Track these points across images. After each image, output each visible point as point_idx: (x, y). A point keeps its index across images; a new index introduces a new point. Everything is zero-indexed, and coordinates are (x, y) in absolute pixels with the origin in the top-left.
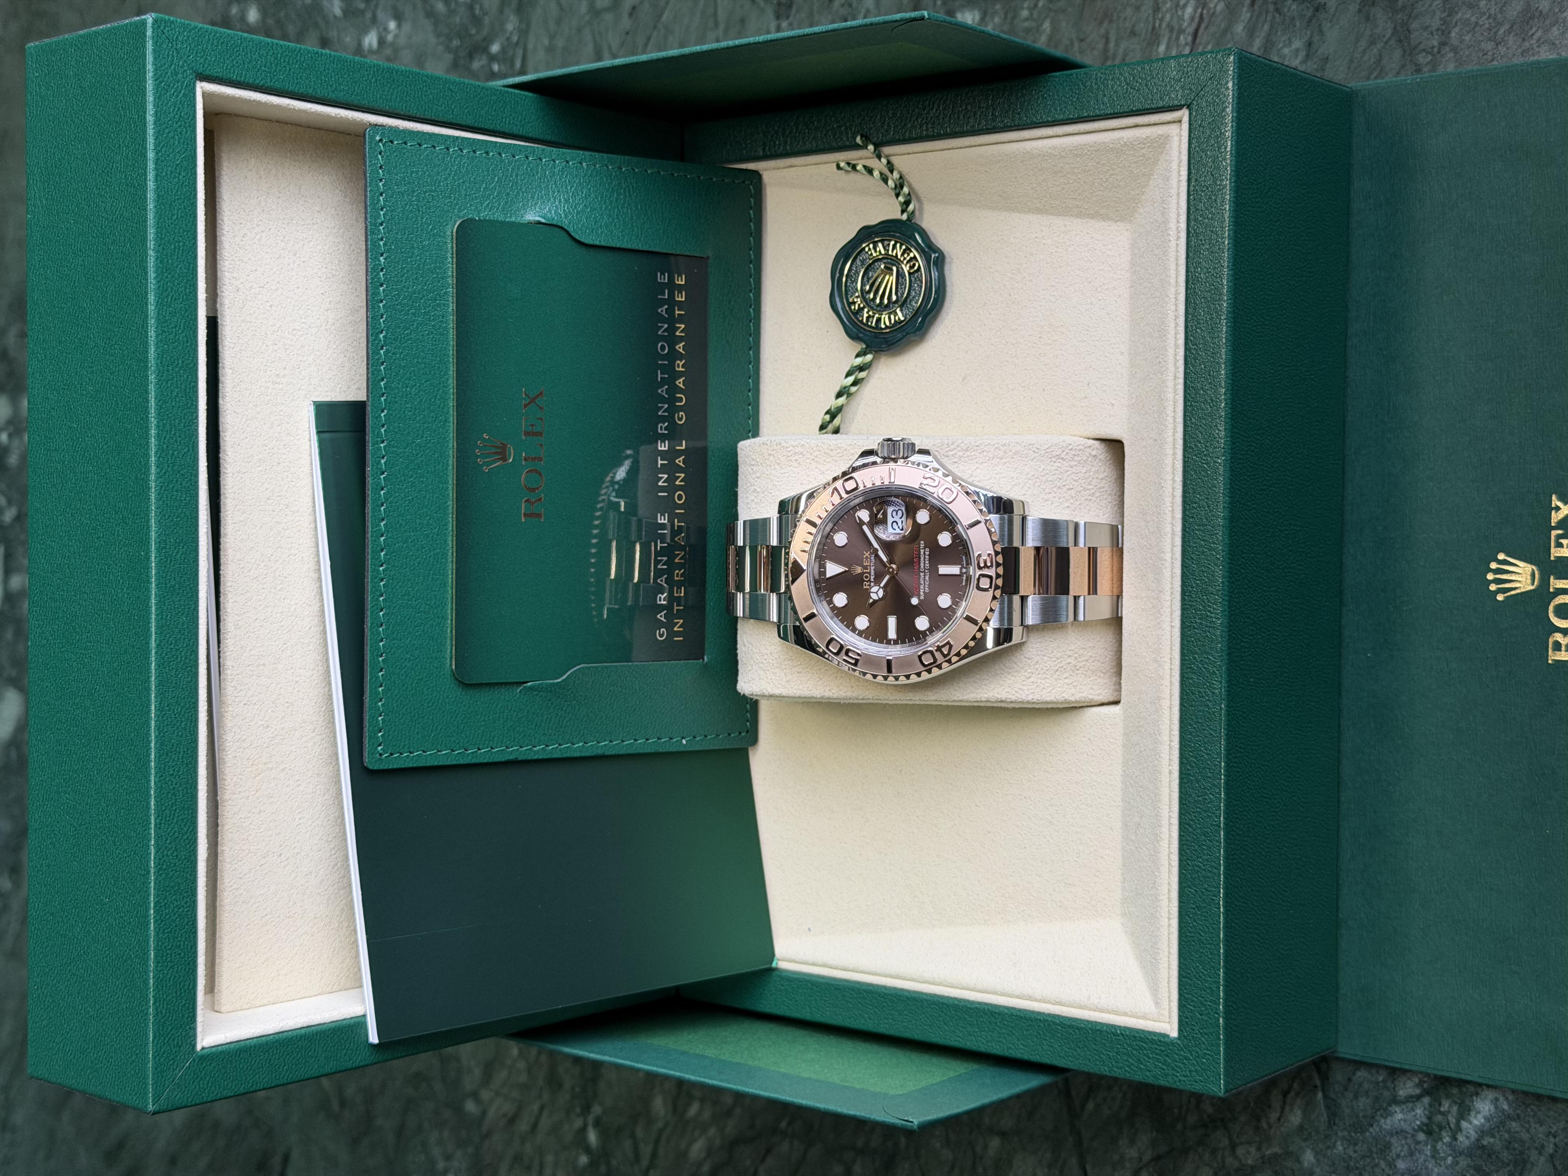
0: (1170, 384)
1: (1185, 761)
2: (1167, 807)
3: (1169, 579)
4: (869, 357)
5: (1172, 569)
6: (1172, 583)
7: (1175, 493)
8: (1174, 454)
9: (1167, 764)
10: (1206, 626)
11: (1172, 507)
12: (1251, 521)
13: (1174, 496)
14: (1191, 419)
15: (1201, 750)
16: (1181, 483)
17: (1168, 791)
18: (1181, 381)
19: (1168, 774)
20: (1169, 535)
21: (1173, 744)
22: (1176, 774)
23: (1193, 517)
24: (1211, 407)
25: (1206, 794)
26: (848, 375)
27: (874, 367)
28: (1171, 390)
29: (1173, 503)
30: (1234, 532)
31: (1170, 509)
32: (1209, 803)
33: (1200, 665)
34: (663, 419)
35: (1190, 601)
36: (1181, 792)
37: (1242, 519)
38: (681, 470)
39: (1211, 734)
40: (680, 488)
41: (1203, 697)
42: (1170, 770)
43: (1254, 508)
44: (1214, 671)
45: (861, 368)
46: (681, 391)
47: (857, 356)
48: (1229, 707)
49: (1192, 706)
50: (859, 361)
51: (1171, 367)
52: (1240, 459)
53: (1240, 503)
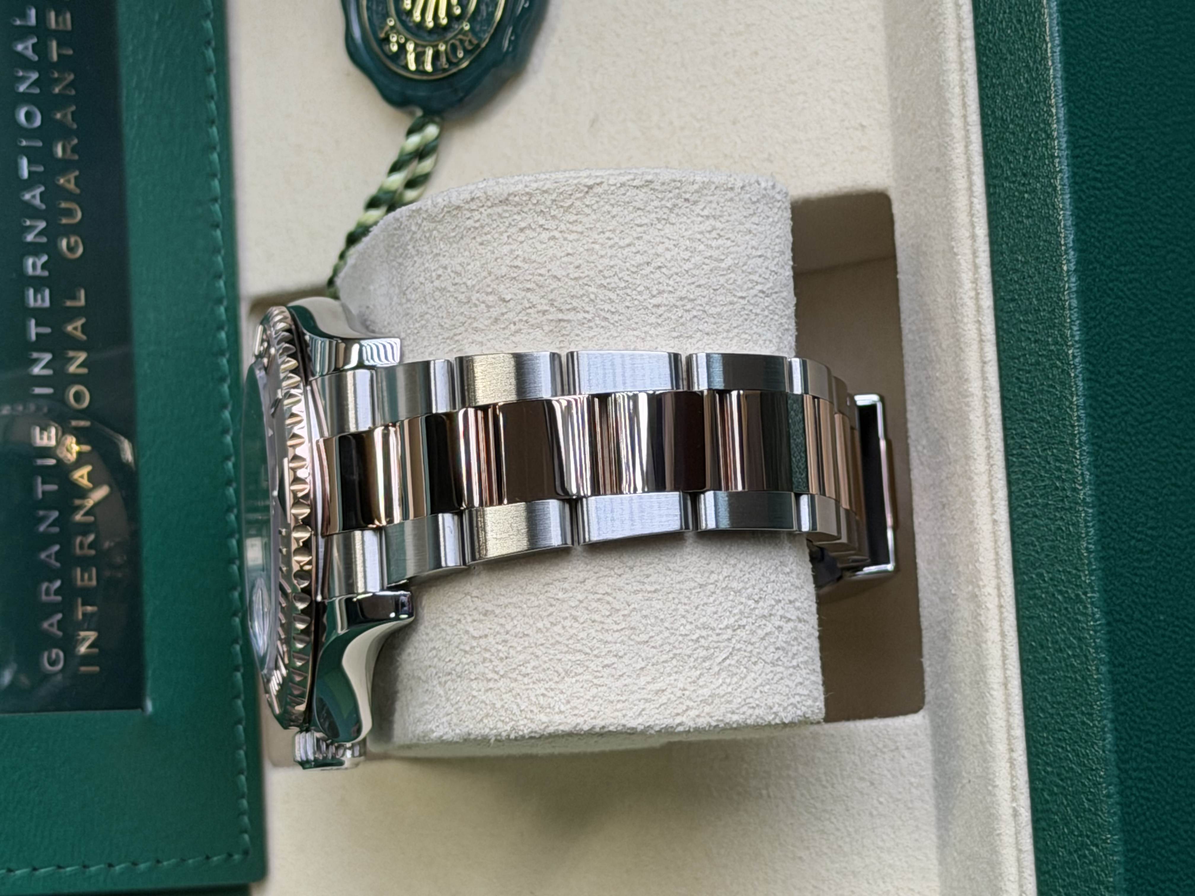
0: (952, 55)
1: (1039, 785)
2: (1015, 886)
3: (982, 431)
4: (432, 131)
5: (986, 408)
6: (987, 439)
7: (977, 261)
8: (970, 189)
9: (1008, 797)
10: (1057, 509)
11: (975, 289)
12: (1131, 304)
13: (976, 267)
14: (993, 112)
15: (1067, 758)
16: (987, 239)
17: (1015, 853)
18: (970, 44)
19: (1010, 819)
20: (975, 346)
21: (1015, 755)
22: (1026, 815)
23: (1013, 300)
24: (1027, 82)
25: (1084, 845)
26: (395, 168)
27: (443, 149)
28: (954, 66)
29: (975, 281)
30: (1092, 319)
31: (973, 294)
32: (1091, 864)
33: (1051, 589)
34: (35, 249)
35: (1022, 464)
36: (1037, 850)
37: (1109, 296)
38: (78, 346)
39: (1083, 723)
40: (76, 379)
41: (1061, 650)
42: (1015, 810)
43: (1136, 280)
44: (1077, 596)
45: (421, 154)
46: (69, 196)
47: (411, 132)
48: (1115, 666)
49: (1042, 672)
50: (415, 140)
51: (951, 22)
52: (1095, 179)
53: (1102, 264)
